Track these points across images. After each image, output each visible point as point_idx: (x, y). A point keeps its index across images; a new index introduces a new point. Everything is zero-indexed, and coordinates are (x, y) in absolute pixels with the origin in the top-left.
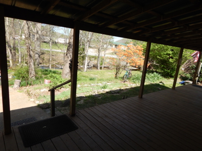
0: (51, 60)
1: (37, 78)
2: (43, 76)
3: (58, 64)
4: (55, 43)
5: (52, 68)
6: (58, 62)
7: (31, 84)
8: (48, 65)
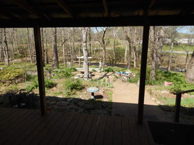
0: (170, 62)
1: (157, 79)
2: (163, 78)
3: (178, 66)
4: (176, 45)
5: (171, 70)
6: (179, 64)
7: (151, 84)
8: (166, 67)
